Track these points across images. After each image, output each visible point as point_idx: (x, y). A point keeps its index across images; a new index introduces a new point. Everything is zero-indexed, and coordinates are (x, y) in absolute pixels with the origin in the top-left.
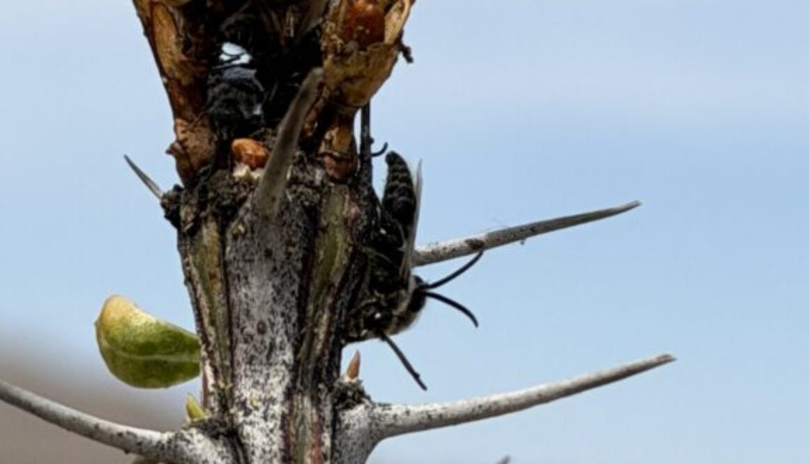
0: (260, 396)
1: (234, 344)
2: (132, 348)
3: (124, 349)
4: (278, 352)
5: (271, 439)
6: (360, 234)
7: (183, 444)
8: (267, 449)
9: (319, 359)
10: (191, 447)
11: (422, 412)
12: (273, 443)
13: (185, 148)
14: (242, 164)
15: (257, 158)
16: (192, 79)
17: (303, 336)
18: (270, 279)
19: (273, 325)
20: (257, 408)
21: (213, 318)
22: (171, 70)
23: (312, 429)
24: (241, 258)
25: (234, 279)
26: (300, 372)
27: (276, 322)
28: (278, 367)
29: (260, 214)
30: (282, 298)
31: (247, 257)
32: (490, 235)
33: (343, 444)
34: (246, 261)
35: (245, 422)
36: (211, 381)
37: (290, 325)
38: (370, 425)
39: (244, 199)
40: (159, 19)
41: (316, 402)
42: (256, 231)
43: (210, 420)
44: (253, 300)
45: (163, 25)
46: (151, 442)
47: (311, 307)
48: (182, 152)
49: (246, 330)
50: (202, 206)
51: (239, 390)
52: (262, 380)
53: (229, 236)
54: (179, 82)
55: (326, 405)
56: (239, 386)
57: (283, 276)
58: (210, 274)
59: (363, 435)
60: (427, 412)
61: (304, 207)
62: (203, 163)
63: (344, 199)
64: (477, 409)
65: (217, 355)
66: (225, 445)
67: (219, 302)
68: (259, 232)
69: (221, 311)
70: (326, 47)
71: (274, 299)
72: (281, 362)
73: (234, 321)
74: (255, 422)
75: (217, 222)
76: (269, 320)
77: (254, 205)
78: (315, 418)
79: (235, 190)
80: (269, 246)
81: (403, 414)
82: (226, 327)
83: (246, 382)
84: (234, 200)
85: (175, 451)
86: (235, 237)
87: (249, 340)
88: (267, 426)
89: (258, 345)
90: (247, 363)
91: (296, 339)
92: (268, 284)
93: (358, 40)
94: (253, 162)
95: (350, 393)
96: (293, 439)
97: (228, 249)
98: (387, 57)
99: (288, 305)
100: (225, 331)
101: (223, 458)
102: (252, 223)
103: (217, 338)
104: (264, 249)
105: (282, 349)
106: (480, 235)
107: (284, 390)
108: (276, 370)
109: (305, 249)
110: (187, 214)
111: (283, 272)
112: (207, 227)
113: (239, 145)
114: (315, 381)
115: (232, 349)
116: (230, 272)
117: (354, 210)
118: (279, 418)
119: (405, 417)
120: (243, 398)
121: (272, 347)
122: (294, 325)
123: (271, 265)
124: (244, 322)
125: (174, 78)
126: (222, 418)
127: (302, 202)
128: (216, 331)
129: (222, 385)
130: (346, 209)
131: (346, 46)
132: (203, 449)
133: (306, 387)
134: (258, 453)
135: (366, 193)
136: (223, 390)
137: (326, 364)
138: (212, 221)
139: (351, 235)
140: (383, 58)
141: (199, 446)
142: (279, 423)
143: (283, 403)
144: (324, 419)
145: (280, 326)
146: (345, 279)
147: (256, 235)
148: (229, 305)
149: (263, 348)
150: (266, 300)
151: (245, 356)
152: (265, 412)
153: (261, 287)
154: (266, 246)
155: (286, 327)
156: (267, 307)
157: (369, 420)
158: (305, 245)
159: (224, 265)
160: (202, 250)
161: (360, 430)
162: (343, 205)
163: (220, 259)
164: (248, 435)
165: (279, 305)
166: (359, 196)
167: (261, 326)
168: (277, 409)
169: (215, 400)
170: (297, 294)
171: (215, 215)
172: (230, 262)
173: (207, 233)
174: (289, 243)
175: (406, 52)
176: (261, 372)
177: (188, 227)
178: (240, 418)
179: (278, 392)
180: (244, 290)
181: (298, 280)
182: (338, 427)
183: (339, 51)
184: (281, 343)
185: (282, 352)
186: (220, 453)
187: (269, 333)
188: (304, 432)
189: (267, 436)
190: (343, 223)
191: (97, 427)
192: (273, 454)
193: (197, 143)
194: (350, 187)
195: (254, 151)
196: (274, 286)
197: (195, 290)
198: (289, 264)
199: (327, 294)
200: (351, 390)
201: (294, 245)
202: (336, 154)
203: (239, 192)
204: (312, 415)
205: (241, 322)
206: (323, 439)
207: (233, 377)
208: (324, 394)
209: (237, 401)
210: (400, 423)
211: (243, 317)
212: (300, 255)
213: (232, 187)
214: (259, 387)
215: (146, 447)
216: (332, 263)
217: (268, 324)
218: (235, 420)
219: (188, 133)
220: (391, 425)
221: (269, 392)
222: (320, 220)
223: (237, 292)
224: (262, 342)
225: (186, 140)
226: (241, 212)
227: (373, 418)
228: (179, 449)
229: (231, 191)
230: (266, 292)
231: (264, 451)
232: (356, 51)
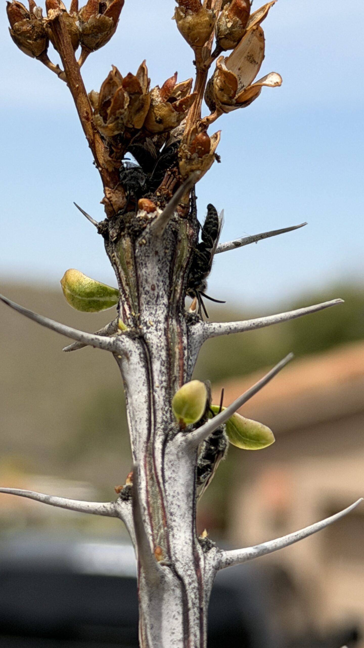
0: (153, 320)
1: (140, 295)
2: (83, 294)
3: (79, 295)
4: (161, 299)
5: (160, 340)
6: (194, 242)
7: (119, 343)
8: (159, 345)
9: (178, 302)
10: (123, 344)
11: (227, 327)
12: (162, 342)
13: (110, 201)
14: (143, 210)
15: (150, 208)
16: (114, 169)
17: (171, 291)
18: (157, 265)
19: (158, 286)
20: (152, 326)
21: (128, 282)
22: (103, 164)
23: (178, 335)
24: (143, 255)
25: (140, 264)
26: (171, 308)
27: (160, 285)
28: (161, 306)
29: (154, 235)
30: (162, 274)
31: (146, 255)
32: (243, 239)
33: (192, 341)
34: (145, 256)
35: (147, 332)
36: (128, 312)
37: (166, 286)
38: (203, 332)
39: (145, 228)
40: (97, 140)
41: (179, 322)
42: (151, 242)
43: (131, 331)
44: (149, 275)
45: (99, 143)
46: (106, 342)
47: (174, 277)
48: (109, 203)
49: (145, 289)
50: (122, 229)
51: (143, 317)
52: (154, 312)
53: (137, 245)
54: (107, 170)
55: (183, 324)
56: (143, 315)
57: (163, 263)
58: (127, 262)
59: (200, 337)
60: (229, 326)
61: (172, 231)
62: (120, 209)
63: (187, 226)
64: (252, 325)
65: (130, 299)
66: (138, 343)
67: (132, 275)
68: (153, 243)
69: (133, 279)
70: (181, 156)
71: (159, 274)
72: (162, 303)
73: (140, 284)
74: (152, 332)
75: (130, 238)
76: (157, 284)
77: (151, 231)
78: (179, 330)
79: (141, 223)
80: (157, 249)
81: (218, 327)
82: (135, 287)
83: (146, 313)
84: (140, 228)
85: (116, 346)
86: (141, 245)
87: (147, 293)
88: (158, 334)
89: (152, 296)
90: (146, 304)
91: (169, 293)
92: (156, 268)
93: (198, 153)
94: (148, 209)
95: (194, 318)
96: (170, 340)
97: (137, 251)
98: (211, 160)
99: (165, 277)
100: (135, 288)
101: (138, 349)
102: (149, 239)
103: (130, 292)
104: (154, 251)
105: (162, 297)
106: (239, 240)
107: (165, 316)
108: (160, 307)
109: (173, 250)
110: (113, 233)
111: (162, 261)
112: (125, 240)
113: (142, 201)
114: (177, 312)
115: (139, 297)
116: (138, 262)
117: (191, 231)
118: (163, 330)
119: (219, 328)
120: (145, 321)
121: (158, 297)
122: (168, 286)
123: (157, 258)
124: (145, 285)
125: (105, 168)
126: (137, 330)
127: (171, 228)
128: (130, 288)
129: (134, 314)
130: (188, 231)
131: (192, 155)
132: (129, 345)
133: (173, 315)
134: (155, 347)
135: (196, 223)
136: (134, 316)
137: (181, 304)
138: (127, 237)
139: (190, 243)
140: (209, 161)
141: (128, 344)
142: (163, 332)
143: (164, 323)
144: (183, 330)
145: (161, 287)
146: (188, 264)
147: (151, 245)
148: (137, 277)
149: (154, 297)
150: (155, 274)
151: (145, 300)
152: (156, 327)
153: (153, 268)
154: (155, 249)
155: (164, 287)
156: (156, 278)
157: (203, 330)
158: (173, 249)
159: (135, 258)
160: (122, 250)
161: (199, 335)
162: (186, 228)
163: (132, 255)
164: (149, 338)
165: (161, 276)
166: (193, 224)
167: (153, 287)
168: (162, 326)
169: (131, 321)
170: (168, 271)
171: (129, 234)
172: (138, 257)
173: (125, 243)
174: (166, 248)
175: (218, 158)
176: (153, 308)
177: (114, 239)
178: (145, 330)
179: (162, 318)
180: (144, 270)
181: (169, 265)
182: (189, 334)
183: (189, 157)
184: (162, 294)
185: (162, 299)
186: (137, 347)
187: (157, 290)
188: (174, 337)
189: (159, 339)
190: (186, 238)
191: (82, 336)
192: (162, 347)
193: (117, 199)
194: (189, 220)
195: (149, 205)
196: (159, 268)
197: (118, 269)
198: (166, 257)
199: (181, 271)
200: (194, 316)
201: (168, 249)
202: (183, 205)
203: (143, 224)
204: (177, 329)
205: (143, 285)
206: (183, 340)
207: (140, 311)
208: (182, 318)
209: (142, 322)
210: (216, 331)
211: (144, 282)
212: (170, 253)
213: (139, 222)
214: (152, 315)
215: (104, 344)
216: (182, 256)
217: (156, 285)
218: (142, 331)
219: (112, 194)
220: (212, 333)
221: (157, 318)
222: (178, 236)
223: (141, 270)
224: (154, 294)
225: (111, 197)
226: (144, 233)
227: (204, 329)
228: (118, 346)
229: (138, 223)
230: (155, 271)
231: (158, 346)
232: (196, 158)
